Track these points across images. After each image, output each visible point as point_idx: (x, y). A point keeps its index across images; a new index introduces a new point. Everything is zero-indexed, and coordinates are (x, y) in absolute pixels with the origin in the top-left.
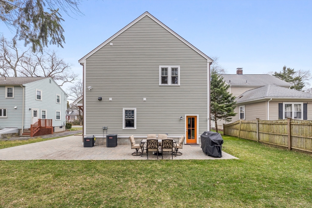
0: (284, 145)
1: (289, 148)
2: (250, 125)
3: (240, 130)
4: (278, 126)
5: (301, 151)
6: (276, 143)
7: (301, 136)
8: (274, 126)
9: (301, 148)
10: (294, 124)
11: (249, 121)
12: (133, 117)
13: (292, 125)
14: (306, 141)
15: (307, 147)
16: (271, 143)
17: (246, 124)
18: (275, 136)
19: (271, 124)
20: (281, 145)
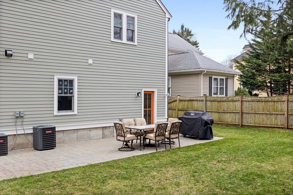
0: (235, 123)
1: (241, 125)
2: (194, 102)
3: (179, 110)
4: (229, 102)
5: (250, 127)
6: (227, 121)
7: (251, 112)
8: (225, 103)
9: (250, 123)
10: (245, 101)
11: (192, 98)
12: (71, 91)
13: (243, 102)
14: (255, 116)
15: (256, 122)
16: (221, 122)
17: (186, 102)
18: (226, 114)
19: (221, 101)
20: (232, 123)
